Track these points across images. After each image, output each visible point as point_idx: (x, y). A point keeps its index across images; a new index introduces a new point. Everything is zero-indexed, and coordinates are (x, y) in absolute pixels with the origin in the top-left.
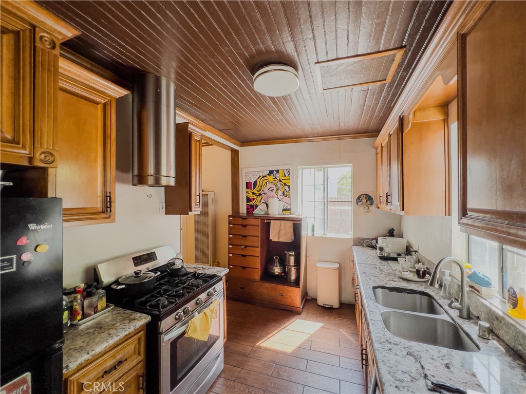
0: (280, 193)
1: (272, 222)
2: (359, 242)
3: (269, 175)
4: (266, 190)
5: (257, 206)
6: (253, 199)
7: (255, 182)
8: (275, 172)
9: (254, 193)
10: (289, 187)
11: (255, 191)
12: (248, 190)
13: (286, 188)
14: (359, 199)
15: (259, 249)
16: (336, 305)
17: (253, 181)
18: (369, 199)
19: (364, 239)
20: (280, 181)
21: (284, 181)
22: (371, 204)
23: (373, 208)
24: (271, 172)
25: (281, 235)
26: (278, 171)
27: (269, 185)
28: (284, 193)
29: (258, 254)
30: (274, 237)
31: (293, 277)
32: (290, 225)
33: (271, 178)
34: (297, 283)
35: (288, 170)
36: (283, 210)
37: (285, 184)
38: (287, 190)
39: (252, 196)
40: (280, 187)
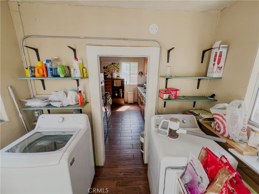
0: (116, 71)
1: (114, 80)
2: (139, 85)
3: (112, 64)
4: (111, 70)
5: (108, 75)
6: (107, 73)
7: (107, 67)
8: (114, 64)
9: (106, 71)
10: (119, 69)
11: (107, 70)
12: (104, 70)
13: (118, 69)
14: (139, 73)
15: (111, 89)
16: (133, 103)
17: (106, 66)
18: (142, 73)
19: (140, 85)
20: (116, 67)
21: (117, 67)
22: (142, 75)
23: (143, 76)
24: (113, 64)
25: (118, 84)
26: (115, 63)
27: (112, 68)
28: (117, 71)
29: (111, 90)
30: (115, 85)
31: (121, 96)
32: (120, 81)
33: (112, 66)
34: (123, 97)
35: (118, 63)
36: (117, 77)
37: (118, 68)
38: (118, 70)
39: (106, 72)
40: (116, 69)
